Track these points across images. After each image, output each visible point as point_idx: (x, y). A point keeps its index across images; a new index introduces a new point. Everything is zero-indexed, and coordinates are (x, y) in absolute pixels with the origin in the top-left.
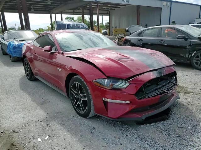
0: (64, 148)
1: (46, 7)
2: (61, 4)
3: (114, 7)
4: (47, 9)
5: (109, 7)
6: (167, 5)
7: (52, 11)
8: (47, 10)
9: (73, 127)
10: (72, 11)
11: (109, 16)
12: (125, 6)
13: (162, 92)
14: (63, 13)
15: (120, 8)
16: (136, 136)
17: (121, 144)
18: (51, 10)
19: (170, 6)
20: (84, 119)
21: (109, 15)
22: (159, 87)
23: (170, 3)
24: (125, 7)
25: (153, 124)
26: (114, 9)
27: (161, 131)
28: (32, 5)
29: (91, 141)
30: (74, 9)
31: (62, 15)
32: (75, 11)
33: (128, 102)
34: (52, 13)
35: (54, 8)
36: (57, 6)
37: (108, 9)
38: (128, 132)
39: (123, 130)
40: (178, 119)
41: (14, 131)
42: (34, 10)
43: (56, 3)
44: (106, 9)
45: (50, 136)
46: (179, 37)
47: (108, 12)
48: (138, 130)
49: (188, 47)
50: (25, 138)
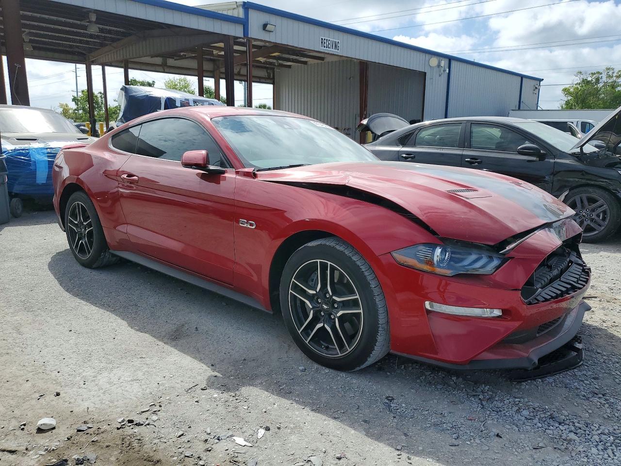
0: (339, 459)
1: (74, 41)
2: (125, 35)
3: (288, 60)
4: (77, 47)
5: (274, 57)
6: (439, 66)
7: (93, 54)
8: (77, 50)
9: (324, 400)
10: (158, 60)
11: (271, 86)
12: (322, 59)
13: (569, 286)
14: (130, 65)
15: (305, 63)
16: (525, 413)
17: (498, 435)
18: (91, 50)
19: (447, 70)
20: (343, 374)
21: (273, 83)
22: (555, 272)
23: (447, 61)
24: (319, 61)
25: (550, 379)
26: (289, 67)
27: (584, 396)
28: (27, 31)
29: (406, 435)
30: (166, 56)
31: (129, 70)
32: (171, 62)
33: (497, 313)
34: (95, 63)
35: (102, 45)
36: (113, 40)
37: (271, 63)
38: (495, 402)
39: (480, 399)
40: (604, 362)
41: (130, 421)
42: (34, 48)
43: (110, 32)
44: (266, 63)
45: (268, 429)
46: (522, 148)
47: (269, 74)
48: (517, 395)
49: (547, 178)
50: (184, 439)
